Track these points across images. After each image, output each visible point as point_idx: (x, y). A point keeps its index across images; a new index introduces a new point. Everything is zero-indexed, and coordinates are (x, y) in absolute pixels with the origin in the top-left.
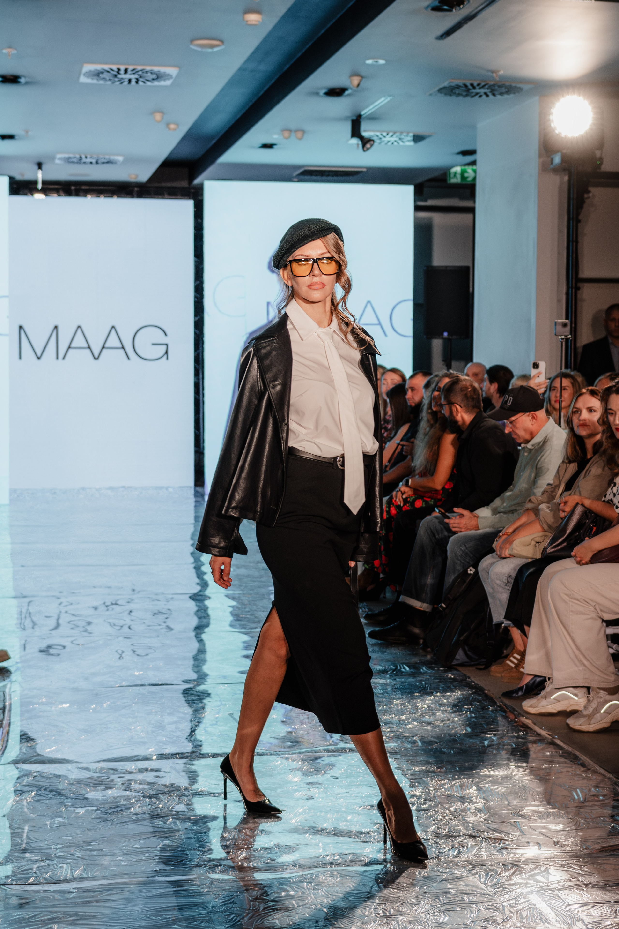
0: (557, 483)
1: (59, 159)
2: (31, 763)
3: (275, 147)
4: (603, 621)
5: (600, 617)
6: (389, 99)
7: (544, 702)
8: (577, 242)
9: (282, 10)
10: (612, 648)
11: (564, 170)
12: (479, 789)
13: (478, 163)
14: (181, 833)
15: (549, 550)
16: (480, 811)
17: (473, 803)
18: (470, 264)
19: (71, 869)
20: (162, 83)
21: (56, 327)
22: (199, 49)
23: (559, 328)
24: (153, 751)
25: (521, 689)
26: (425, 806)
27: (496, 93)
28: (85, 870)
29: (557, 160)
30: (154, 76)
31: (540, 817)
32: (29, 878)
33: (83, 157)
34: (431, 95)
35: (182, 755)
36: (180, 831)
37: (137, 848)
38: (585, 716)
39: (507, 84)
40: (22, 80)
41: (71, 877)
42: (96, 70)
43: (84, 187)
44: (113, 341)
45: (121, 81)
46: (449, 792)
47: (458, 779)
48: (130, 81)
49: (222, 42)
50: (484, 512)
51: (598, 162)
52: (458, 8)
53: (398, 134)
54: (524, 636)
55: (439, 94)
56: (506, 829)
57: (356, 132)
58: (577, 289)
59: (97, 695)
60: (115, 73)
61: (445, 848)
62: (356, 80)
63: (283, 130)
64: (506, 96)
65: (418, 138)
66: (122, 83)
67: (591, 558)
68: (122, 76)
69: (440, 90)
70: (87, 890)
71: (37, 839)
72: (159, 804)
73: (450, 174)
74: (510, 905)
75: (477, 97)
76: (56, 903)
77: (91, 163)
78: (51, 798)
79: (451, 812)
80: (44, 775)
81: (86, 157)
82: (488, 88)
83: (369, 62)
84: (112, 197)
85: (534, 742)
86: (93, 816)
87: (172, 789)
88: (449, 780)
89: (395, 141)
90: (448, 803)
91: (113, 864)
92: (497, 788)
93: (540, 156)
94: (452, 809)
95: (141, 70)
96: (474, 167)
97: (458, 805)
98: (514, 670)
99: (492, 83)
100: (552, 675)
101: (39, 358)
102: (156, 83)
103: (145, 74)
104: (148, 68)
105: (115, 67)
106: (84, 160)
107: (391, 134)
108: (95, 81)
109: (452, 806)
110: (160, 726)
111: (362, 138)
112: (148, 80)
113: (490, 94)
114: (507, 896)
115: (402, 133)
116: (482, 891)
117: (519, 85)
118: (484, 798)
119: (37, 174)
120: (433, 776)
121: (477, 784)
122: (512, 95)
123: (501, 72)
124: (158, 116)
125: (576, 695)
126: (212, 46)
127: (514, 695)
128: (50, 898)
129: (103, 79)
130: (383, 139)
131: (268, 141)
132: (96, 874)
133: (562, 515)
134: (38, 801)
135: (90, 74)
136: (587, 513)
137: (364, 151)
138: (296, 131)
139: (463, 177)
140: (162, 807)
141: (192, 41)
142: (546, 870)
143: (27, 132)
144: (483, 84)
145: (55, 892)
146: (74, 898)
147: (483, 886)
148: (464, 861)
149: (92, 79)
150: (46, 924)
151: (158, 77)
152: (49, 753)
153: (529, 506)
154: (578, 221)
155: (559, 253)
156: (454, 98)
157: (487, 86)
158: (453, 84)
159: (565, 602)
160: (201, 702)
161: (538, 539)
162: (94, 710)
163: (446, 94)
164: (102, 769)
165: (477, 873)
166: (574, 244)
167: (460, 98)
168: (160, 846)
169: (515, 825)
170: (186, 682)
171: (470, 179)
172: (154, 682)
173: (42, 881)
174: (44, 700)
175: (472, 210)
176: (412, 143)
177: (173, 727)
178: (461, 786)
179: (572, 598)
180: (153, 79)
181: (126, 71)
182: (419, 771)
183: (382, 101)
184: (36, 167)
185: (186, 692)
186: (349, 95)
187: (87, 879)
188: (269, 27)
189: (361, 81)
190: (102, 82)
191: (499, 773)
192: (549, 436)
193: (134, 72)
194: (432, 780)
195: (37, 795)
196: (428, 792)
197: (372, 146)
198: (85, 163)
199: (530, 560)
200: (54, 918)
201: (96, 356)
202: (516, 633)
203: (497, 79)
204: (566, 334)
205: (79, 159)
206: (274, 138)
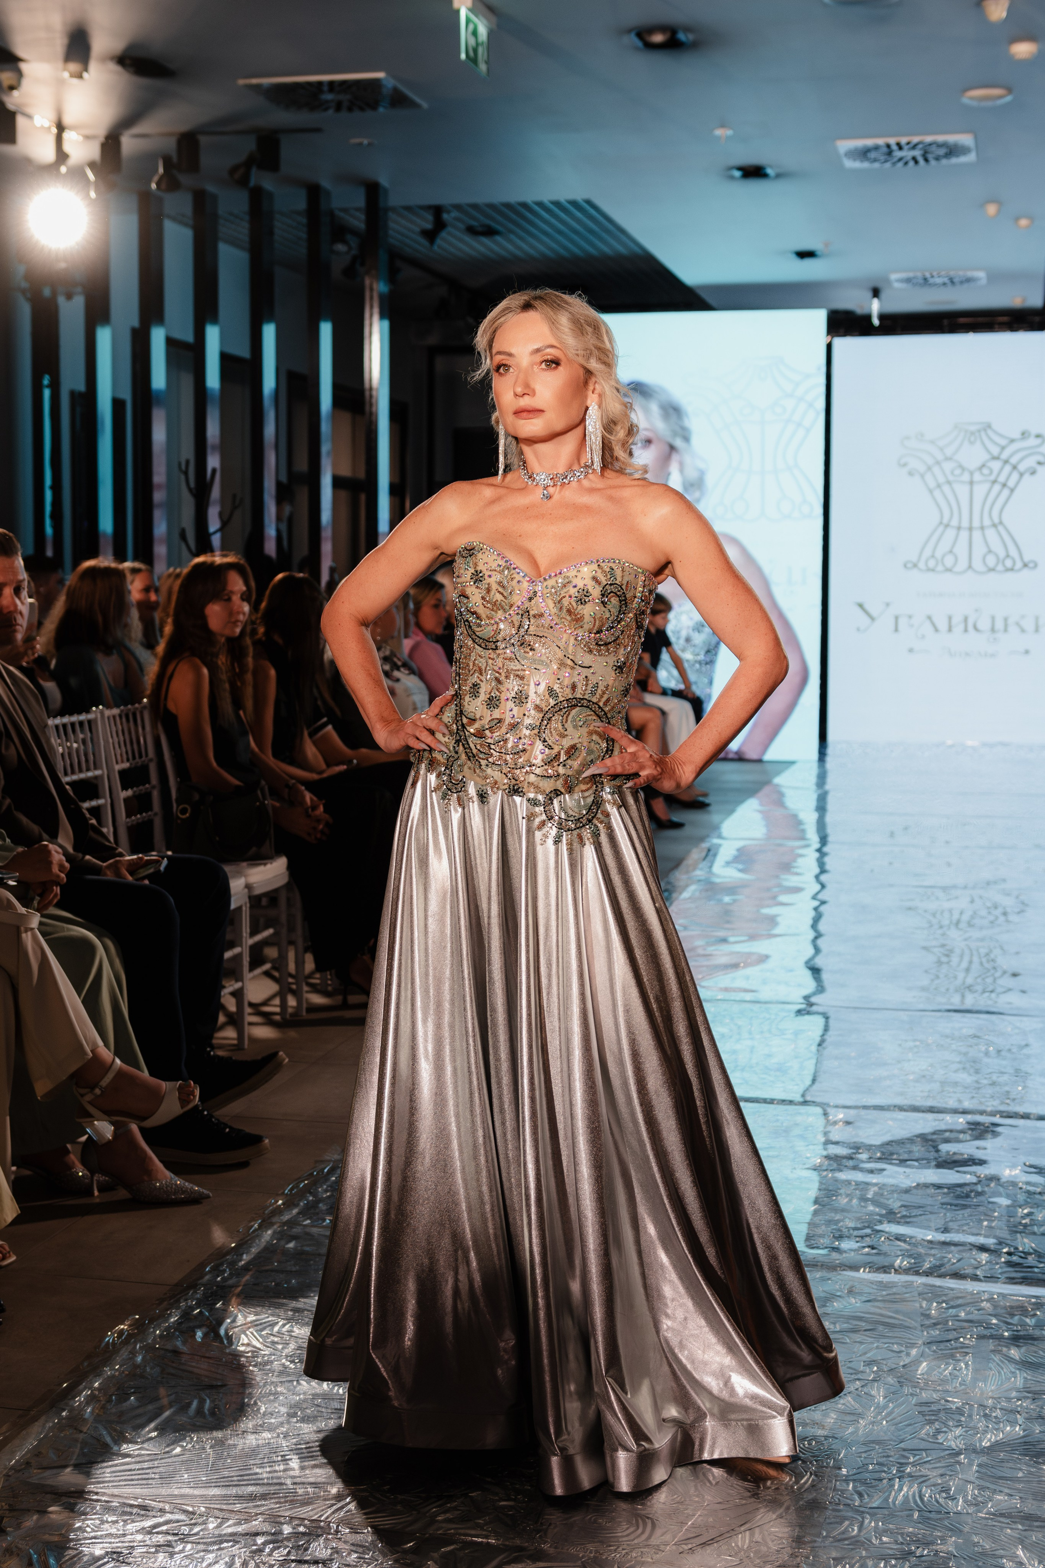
1: (897, 281)
20: (963, 159)
22: (979, 104)
30: (946, 150)
33: (928, 276)
40: (770, 172)
42: (857, 149)
43: (962, 320)
48: (915, 160)
49: (1007, 91)
60: (887, 150)
66: (906, 164)
68: (899, 153)
77: (944, 284)
81: (932, 277)
84: (985, 332)
95: (921, 143)
102: (954, 160)
103: (929, 149)
104: (929, 139)
105: (881, 142)
106: (931, 281)
108: (866, 165)
112: (941, 157)
119: (871, 304)
124: (992, 209)
126: (995, 98)
129: (877, 160)
135: (852, 155)
141: (960, 93)
143: (829, 245)
149: (862, 161)
151: (952, 151)
180: (948, 155)
181: (900, 146)
184: (870, 294)
190: (876, 165)
193: (912, 146)
198: (935, 285)
205: (925, 279)
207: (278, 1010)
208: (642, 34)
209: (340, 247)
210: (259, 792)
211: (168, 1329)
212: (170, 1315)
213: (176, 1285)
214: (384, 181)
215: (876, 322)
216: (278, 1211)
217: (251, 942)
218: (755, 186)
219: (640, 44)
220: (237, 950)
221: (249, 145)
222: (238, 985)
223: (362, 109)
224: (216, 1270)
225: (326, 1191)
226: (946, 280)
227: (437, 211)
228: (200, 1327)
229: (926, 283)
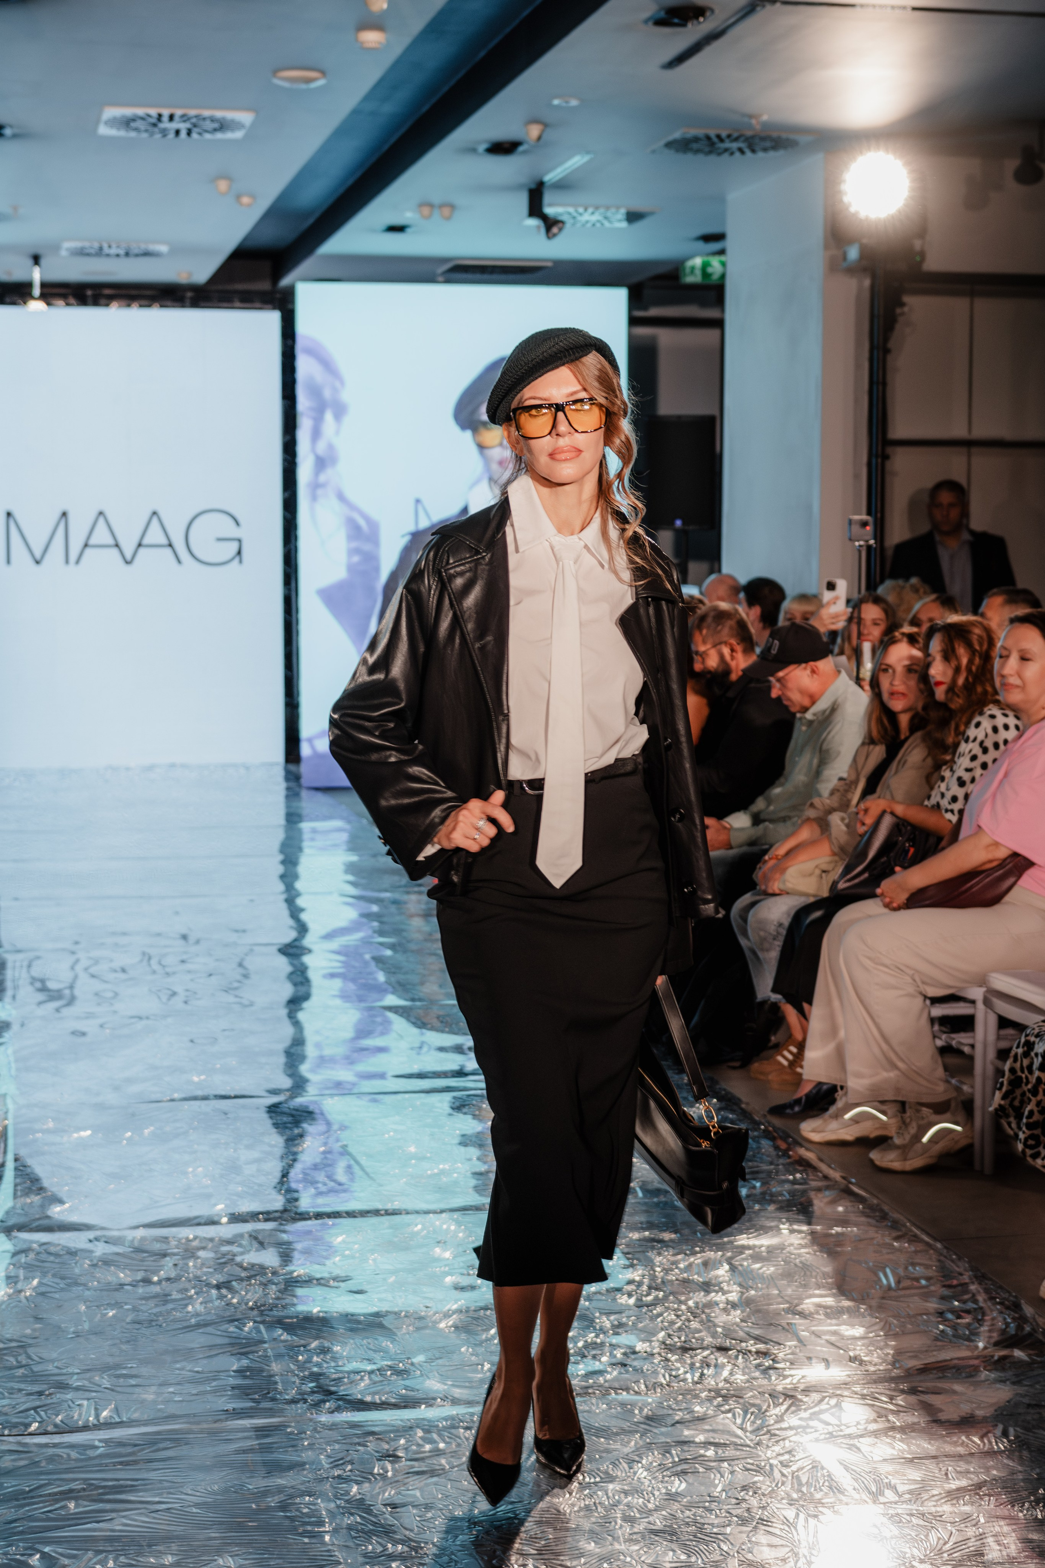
0: (853, 777)
1: (67, 249)
2: (32, 1230)
3: (408, 230)
4: (926, 997)
5: (921, 993)
6: (586, 158)
7: (834, 1125)
8: (884, 384)
9: (417, 25)
10: (940, 1039)
11: (864, 270)
12: (733, 1269)
13: (729, 251)
14: (266, 1345)
15: (842, 885)
16: (734, 1306)
17: (724, 1293)
18: (716, 413)
19: (96, 1409)
20: (229, 135)
21: (64, 514)
22: (286, 84)
23: (856, 529)
24: (222, 1210)
25: (798, 1101)
26: (650, 1298)
27: (757, 148)
28: (117, 1410)
29: (853, 253)
30: (216, 125)
31: (827, 1315)
32: (30, 1425)
33: (105, 246)
34: (653, 152)
35: (268, 1216)
36: (265, 1342)
37: (198, 1372)
38: (898, 1147)
39: (775, 134)
40: (8, 132)
41: (96, 1422)
42: (123, 117)
43: (107, 292)
44: (155, 535)
45: (164, 133)
46: (685, 1275)
47: (700, 1253)
48: (177, 132)
49: (323, 73)
50: (740, 821)
51: (918, 259)
52: (695, 22)
53: (602, 210)
54: (802, 1019)
55: (667, 151)
56: (775, 1337)
57: (535, 208)
58: (886, 457)
59: (133, 1115)
60: (154, 121)
61: (678, 1369)
62: (534, 131)
63: (421, 205)
64: (772, 154)
65: (633, 217)
66: (165, 136)
67: (908, 900)
68: (165, 124)
69: (669, 145)
70: (121, 1444)
71: (41, 1358)
72: (233, 1298)
73: (684, 269)
74: (781, 1462)
75: (726, 155)
76: (73, 1464)
77: (118, 255)
78: (62, 1290)
79: (689, 1308)
80: (52, 1249)
81: (110, 247)
82: (745, 141)
83: (556, 102)
84: (151, 306)
85: (819, 1190)
86: (128, 1319)
87: (253, 1273)
88: (686, 1254)
89: (598, 221)
90: (683, 1293)
91: (160, 1399)
92: (761, 1268)
93: (826, 247)
94: (691, 1303)
95: (196, 116)
96: (723, 258)
97: (700, 1297)
98: (788, 1070)
99: (749, 133)
100: (846, 1082)
101: (38, 562)
102: (219, 136)
103: (201, 123)
104: (206, 113)
105: (153, 112)
106: (106, 250)
107: (590, 210)
108: (122, 133)
109: (690, 1299)
110: (233, 1168)
111: (544, 218)
112: (207, 131)
113: (747, 151)
114: (777, 1449)
115: (608, 208)
116: (738, 1441)
117: (792, 136)
118: (740, 1285)
119: (31, 272)
120: (662, 1248)
121: (729, 1261)
122: (781, 152)
123: (765, 118)
124: (223, 185)
125: (884, 1113)
126: (309, 81)
127: (788, 1111)
128: (61, 1456)
129: (136, 129)
130: (579, 218)
131: (397, 221)
132: (136, 1416)
133: (861, 829)
134: (43, 1294)
135: (114, 122)
136: (901, 825)
137: (549, 238)
138: (441, 206)
139: (705, 274)
140: (238, 1303)
141: (275, 72)
142: (838, 1405)
143: (15, 208)
144: (735, 135)
145: (72, 1446)
146: (101, 1456)
147: (739, 1432)
148: (710, 1391)
149: (118, 129)
150: (57, 1501)
151: (223, 126)
152: (59, 1213)
153: (811, 813)
154: (887, 351)
155: (856, 401)
156: (689, 156)
157: (742, 139)
158: (688, 136)
159: (866, 969)
160: (297, 1127)
161: (825, 867)
162: (129, 1140)
163: (677, 151)
164: (143, 1239)
165: (729, 1411)
166: (881, 388)
167: (701, 157)
168: (235, 1368)
169: (789, 1329)
170: (274, 1092)
171: (716, 277)
172: (223, 1093)
173: (50, 1428)
174: (51, 1125)
175: (719, 324)
176: (624, 224)
177: (254, 1167)
178: (706, 1264)
179: (877, 964)
180: (215, 130)
181: (171, 118)
182: (639, 1240)
183: (576, 161)
184: (30, 262)
185: (273, 1109)
186: (525, 152)
187: (121, 1424)
188: (398, 50)
189: (543, 132)
190: (133, 134)
191: (764, 1241)
192: (840, 700)
193: (185, 118)
194: (659, 1254)
195: (40, 1284)
196: (653, 1278)
197: (560, 230)
198: (108, 255)
199: (812, 900)
200: (71, 1491)
201: (128, 556)
202: (790, 1013)
203: (758, 127)
204: (867, 538)
205: (100, 249)
206: (407, 216)
226: (122, 251)
229: (100, 253)
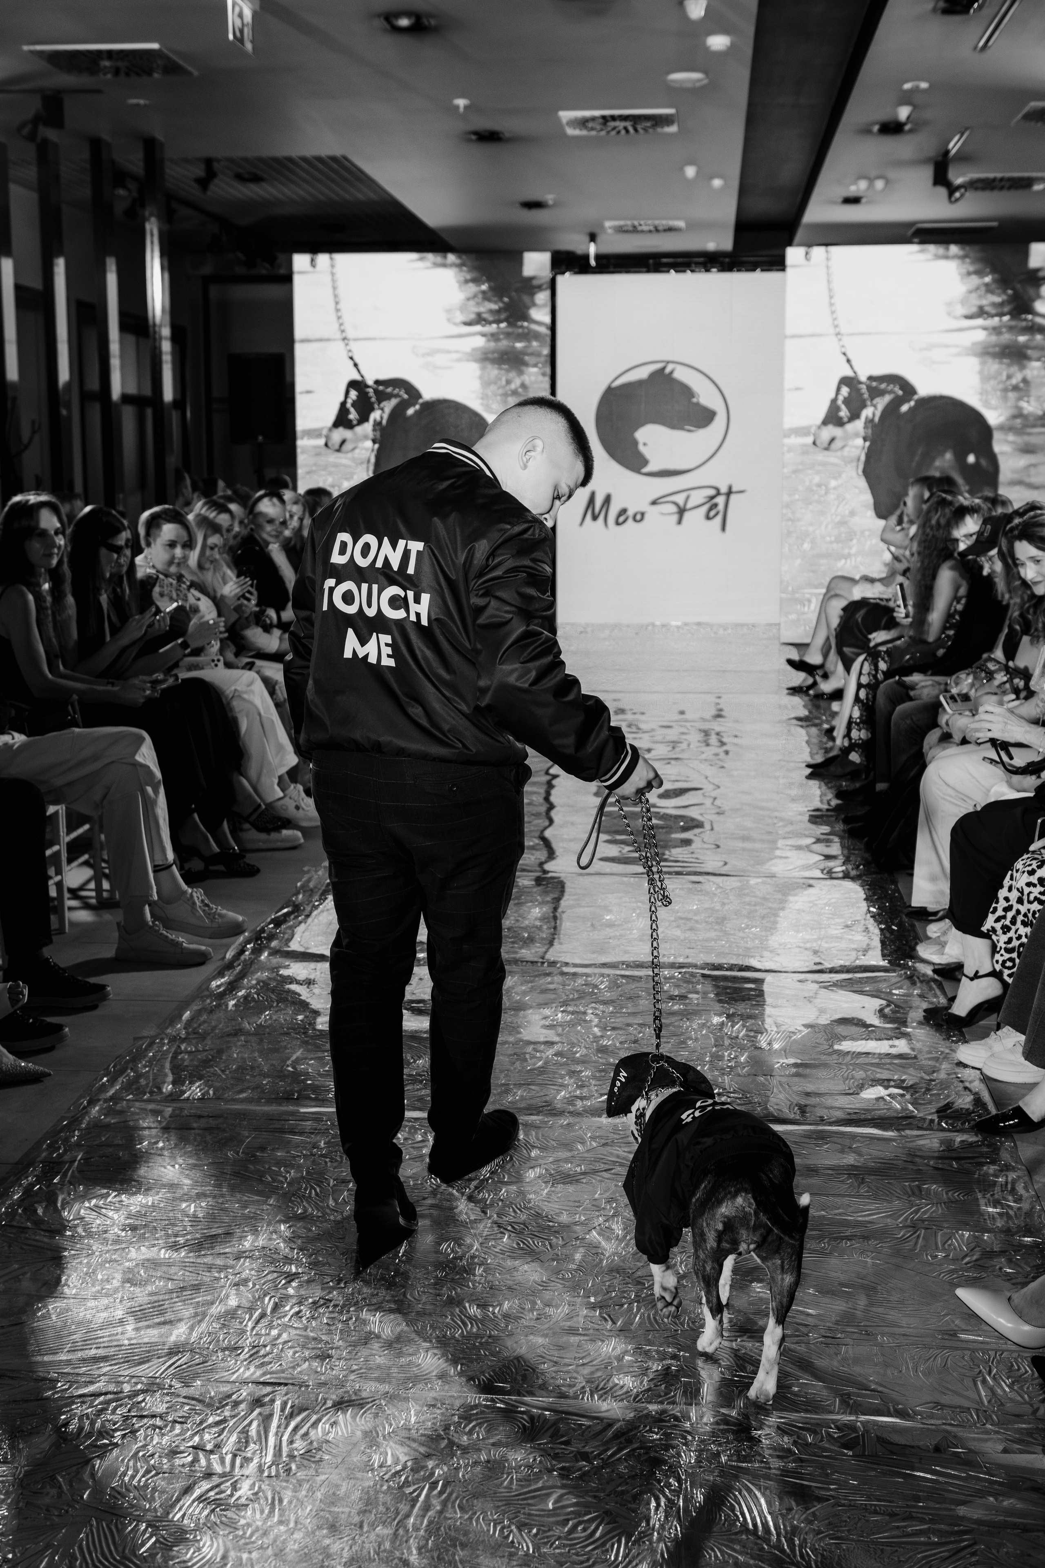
1: (611, 228)
3: (863, 201)
6: (967, 133)
9: (749, 28)
20: (670, 129)
22: (679, 85)
30: (653, 121)
33: (637, 224)
34: (1017, 124)
40: (505, 137)
42: (577, 119)
43: (665, 260)
45: (618, 131)
48: (626, 130)
55: (1029, 124)
57: (941, 178)
60: (602, 121)
62: (905, 112)
63: (859, 179)
66: (620, 133)
68: (612, 123)
69: (1028, 118)
77: (650, 231)
81: (641, 225)
83: (907, 86)
84: (684, 271)
95: (633, 116)
102: (660, 130)
103: (639, 121)
104: (638, 112)
105: (598, 114)
106: (640, 228)
108: (584, 133)
111: (949, 185)
119: (589, 247)
124: (690, 172)
126: (693, 80)
129: (594, 129)
131: (849, 194)
135: (573, 124)
137: (951, 202)
138: (877, 180)
141: (666, 75)
149: (582, 129)
151: (659, 122)
158: (1038, 109)
163: (1036, 123)
180: (655, 125)
183: (960, 138)
184: (587, 238)
186: (911, 131)
189: (914, 112)
190: (593, 133)
193: (622, 118)
197: (963, 194)
198: (642, 231)
205: (635, 227)
206: (853, 190)
207: (93, 894)
208: (389, 18)
209: (121, 192)
210: (70, 708)
211: (11, 1206)
212: (14, 1193)
213: (17, 1163)
214: (159, 136)
215: (593, 263)
216: (103, 1088)
217: (68, 839)
218: (489, 149)
219: (388, 27)
220: (56, 848)
221: (35, 105)
222: (59, 878)
223: (138, 74)
224: (53, 1147)
225: (145, 1066)
226: (652, 228)
227: (209, 162)
228: (39, 1202)
229: (635, 230)
